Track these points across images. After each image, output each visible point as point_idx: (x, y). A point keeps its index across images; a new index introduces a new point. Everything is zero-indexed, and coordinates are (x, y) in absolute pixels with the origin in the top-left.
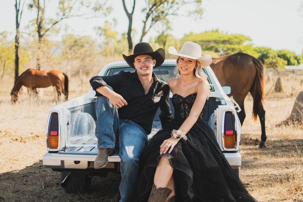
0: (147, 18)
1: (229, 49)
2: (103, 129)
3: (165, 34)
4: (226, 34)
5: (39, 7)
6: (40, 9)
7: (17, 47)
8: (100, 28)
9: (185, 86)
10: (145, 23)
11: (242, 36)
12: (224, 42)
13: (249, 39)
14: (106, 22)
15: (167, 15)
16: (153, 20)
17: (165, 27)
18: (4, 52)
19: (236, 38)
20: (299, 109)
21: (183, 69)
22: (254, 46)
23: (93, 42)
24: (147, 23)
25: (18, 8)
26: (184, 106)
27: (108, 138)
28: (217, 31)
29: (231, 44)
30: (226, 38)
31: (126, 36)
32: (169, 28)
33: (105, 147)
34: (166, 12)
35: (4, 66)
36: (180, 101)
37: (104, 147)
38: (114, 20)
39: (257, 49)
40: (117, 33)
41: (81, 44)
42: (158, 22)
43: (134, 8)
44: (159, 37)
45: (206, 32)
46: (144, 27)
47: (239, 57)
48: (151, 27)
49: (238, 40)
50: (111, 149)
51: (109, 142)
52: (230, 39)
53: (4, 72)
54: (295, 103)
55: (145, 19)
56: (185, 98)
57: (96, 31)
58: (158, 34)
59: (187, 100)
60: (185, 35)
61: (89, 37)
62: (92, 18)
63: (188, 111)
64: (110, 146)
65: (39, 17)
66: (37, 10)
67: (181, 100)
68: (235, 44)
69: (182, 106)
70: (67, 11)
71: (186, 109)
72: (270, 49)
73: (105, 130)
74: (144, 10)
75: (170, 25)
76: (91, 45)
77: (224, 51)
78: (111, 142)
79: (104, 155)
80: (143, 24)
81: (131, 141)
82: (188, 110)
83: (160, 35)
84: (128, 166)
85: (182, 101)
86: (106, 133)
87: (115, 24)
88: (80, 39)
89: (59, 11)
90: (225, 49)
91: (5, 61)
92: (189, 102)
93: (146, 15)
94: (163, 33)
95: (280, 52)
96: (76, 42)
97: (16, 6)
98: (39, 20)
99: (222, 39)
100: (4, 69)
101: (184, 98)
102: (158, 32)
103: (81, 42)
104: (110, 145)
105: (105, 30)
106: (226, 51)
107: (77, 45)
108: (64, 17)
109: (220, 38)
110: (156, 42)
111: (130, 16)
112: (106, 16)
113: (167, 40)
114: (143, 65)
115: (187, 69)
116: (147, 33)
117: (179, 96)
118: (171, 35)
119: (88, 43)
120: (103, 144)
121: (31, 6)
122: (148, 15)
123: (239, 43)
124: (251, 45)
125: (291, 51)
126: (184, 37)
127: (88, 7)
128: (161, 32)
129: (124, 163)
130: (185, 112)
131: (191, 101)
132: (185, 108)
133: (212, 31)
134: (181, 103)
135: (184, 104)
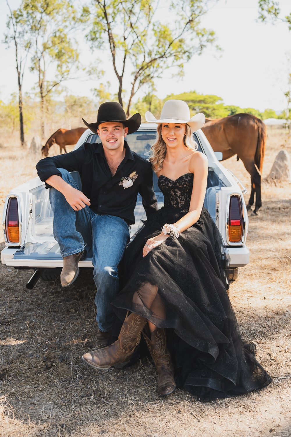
0: (135, 80)
1: (204, 108)
2: (63, 231)
3: (151, 94)
4: (202, 94)
5: (40, 71)
6: (41, 72)
7: (20, 108)
8: (96, 89)
9: (174, 163)
10: (133, 85)
11: (216, 96)
12: (200, 102)
13: (221, 99)
14: (101, 84)
15: (152, 77)
16: (140, 82)
17: (150, 89)
18: (13, 111)
19: (210, 98)
20: (279, 167)
21: (170, 139)
22: (225, 105)
23: (91, 102)
24: (135, 85)
25: (19, 71)
26: (175, 192)
27: (72, 241)
28: (194, 92)
29: (206, 103)
30: (202, 99)
31: (117, 96)
32: (154, 90)
33: (70, 254)
34: (152, 75)
35: (14, 123)
36: (168, 186)
37: (68, 254)
38: (108, 82)
39: (228, 107)
40: (110, 94)
41: (80, 104)
42: (145, 84)
43: (123, 71)
44: (146, 98)
45: (185, 93)
46: (133, 89)
47: (240, 118)
48: (138, 88)
49: (211, 100)
50: (79, 253)
51: (74, 245)
52: (205, 99)
53: (14, 129)
54: (275, 161)
55: (133, 81)
56: (175, 181)
57: (93, 92)
58: (145, 95)
59: (178, 185)
60: (167, 96)
61: (87, 97)
62: (87, 80)
63: (181, 198)
64: (78, 250)
65: (41, 80)
66: (38, 73)
67: (170, 185)
68: (208, 103)
69: (172, 193)
70: (65, 74)
71: (178, 197)
72: (238, 107)
73: (66, 232)
74: (133, 73)
75: (155, 87)
76: (88, 104)
77: (200, 109)
78: (77, 243)
79: (71, 266)
80: (132, 86)
81: (107, 242)
82: (181, 196)
83: (147, 96)
84: (102, 279)
85: (172, 186)
86: (67, 235)
87: (109, 86)
88: (79, 99)
89: (58, 73)
90: (201, 108)
91: (14, 119)
92: (181, 186)
93: (134, 78)
94: (149, 94)
95: (247, 110)
96: (75, 102)
97: (17, 68)
98: (41, 82)
99: (198, 99)
100: (14, 126)
101: (173, 182)
102: (145, 93)
103: (80, 102)
104: (76, 249)
105: (99, 92)
106: (202, 109)
107: (77, 105)
108: (63, 79)
109: (197, 98)
110: (143, 102)
111: (120, 79)
112: (99, 78)
113: (153, 99)
114: (111, 136)
115: (175, 139)
116: (135, 93)
117: (167, 179)
118: (155, 96)
119: (85, 103)
120: (67, 251)
121: (33, 69)
122: (136, 78)
123: (213, 102)
124: (222, 104)
125: (256, 109)
126: (167, 98)
127: (84, 70)
128: (147, 93)
129: (98, 275)
130: (177, 200)
131: (183, 186)
132: (176, 195)
133: (191, 92)
134: (170, 189)
135: (174, 190)
